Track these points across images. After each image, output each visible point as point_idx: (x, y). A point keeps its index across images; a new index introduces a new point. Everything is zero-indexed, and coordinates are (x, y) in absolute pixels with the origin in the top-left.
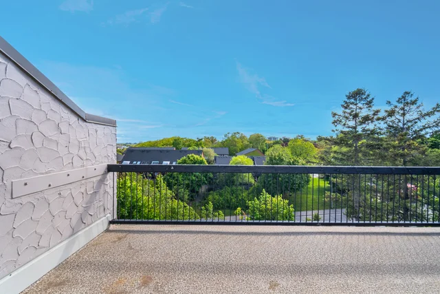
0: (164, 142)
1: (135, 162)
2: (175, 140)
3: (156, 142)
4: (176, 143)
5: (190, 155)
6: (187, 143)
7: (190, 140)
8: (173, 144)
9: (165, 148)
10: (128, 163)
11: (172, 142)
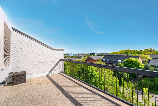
0: (121, 52)
1: (107, 60)
2: (126, 51)
3: (117, 52)
4: (126, 52)
5: (130, 58)
6: (133, 52)
7: (135, 51)
8: (125, 53)
9: (121, 55)
10: (105, 60)
11: (124, 52)
